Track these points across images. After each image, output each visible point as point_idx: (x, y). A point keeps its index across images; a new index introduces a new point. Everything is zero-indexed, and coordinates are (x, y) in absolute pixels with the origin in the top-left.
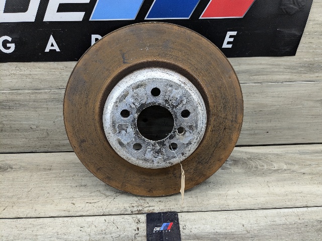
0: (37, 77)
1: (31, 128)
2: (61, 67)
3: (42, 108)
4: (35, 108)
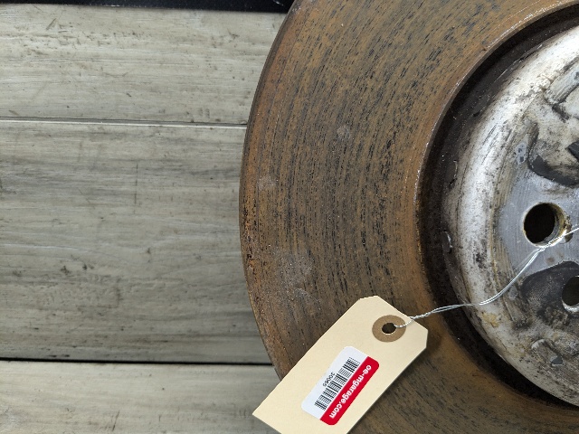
0: (119, 70)
1: (65, 270)
2: (216, 34)
3: (114, 194)
4: (92, 195)
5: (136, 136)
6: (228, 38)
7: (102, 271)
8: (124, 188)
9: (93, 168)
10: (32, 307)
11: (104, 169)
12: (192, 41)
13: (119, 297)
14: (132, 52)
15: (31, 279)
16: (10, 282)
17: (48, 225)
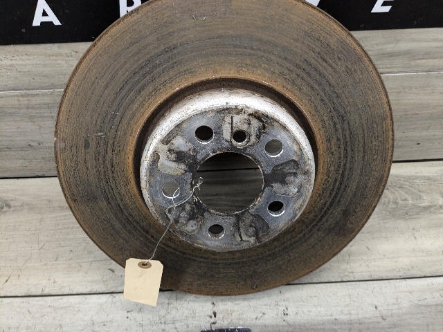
0: (25, 70)
1: (30, 145)
2: (67, 52)
5: (44, 95)
6: (74, 53)
8: (45, 115)
9: (28, 108)
10: (21, 159)
11: (33, 108)
12: (56, 56)
14: (28, 62)
15: (16, 149)
16: (5, 151)
17: (15, 130)
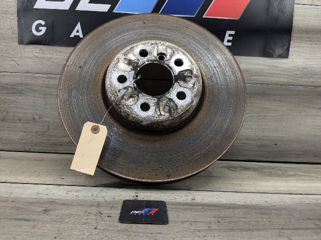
7: (45, 119)
9: (46, 87)
10: (22, 131)
11: (49, 87)
13: (49, 128)
14: (59, 57)
15: (23, 122)
16: (17, 123)
17: (31, 104)
